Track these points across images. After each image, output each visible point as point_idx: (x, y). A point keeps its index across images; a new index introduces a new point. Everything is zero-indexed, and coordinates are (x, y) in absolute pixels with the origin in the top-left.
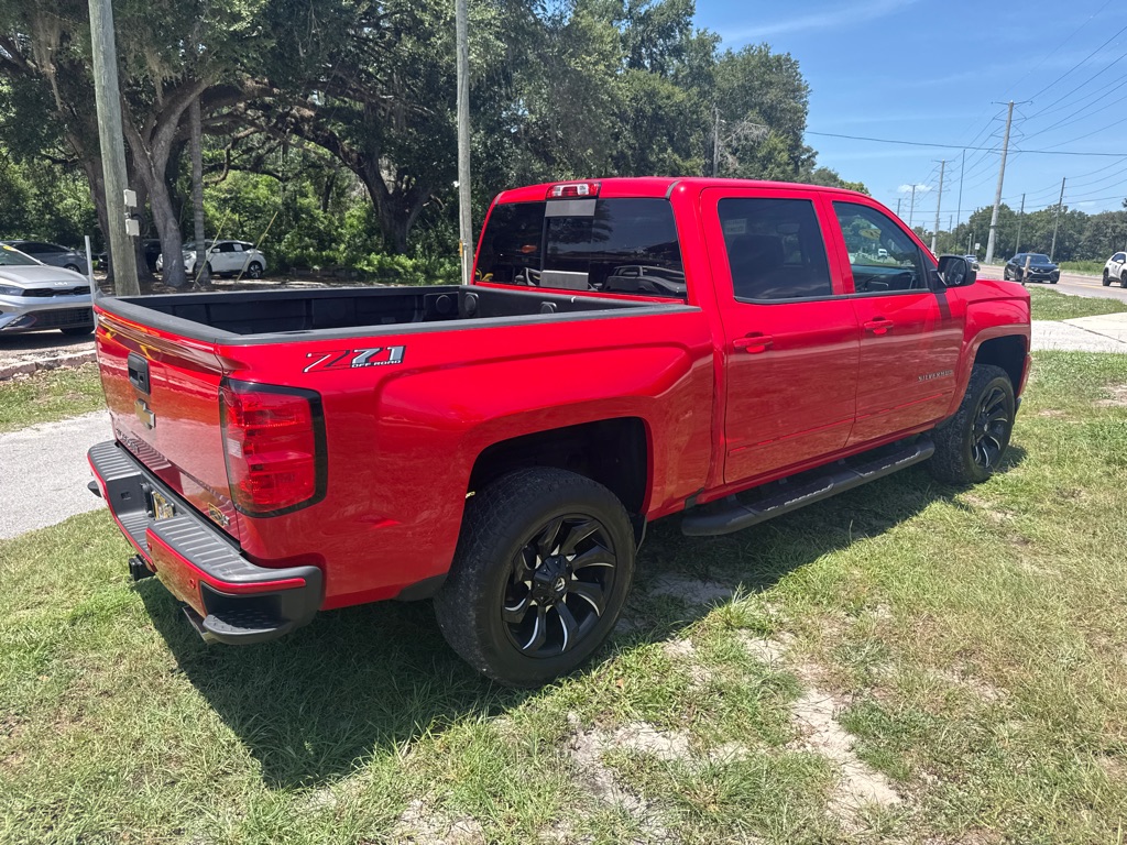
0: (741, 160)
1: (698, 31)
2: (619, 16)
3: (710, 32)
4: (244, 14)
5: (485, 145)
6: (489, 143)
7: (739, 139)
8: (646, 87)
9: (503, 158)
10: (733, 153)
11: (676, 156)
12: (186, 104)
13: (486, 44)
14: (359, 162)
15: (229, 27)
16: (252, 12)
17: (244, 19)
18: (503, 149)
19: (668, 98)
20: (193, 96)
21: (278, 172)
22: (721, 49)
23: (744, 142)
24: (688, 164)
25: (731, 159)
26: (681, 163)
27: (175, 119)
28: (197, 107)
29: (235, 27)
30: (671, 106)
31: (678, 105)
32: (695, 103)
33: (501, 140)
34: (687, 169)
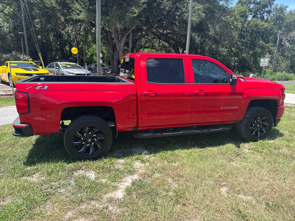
0: (291, 44)
1: (280, 5)
2: (250, 3)
3: (284, 5)
4: (136, 12)
5: (200, 41)
6: (201, 40)
7: (291, 37)
8: (255, 23)
9: (205, 44)
10: (289, 42)
11: (264, 43)
12: (128, 33)
13: (199, 15)
14: (174, 46)
15: (133, 15)
16: (138, 11)
17: (136, 13)
18: (206, 42)
19: (262, 26)
20: (130, 31)
21: (157, 49)
22: (288, 10)
23: (292, 38)
24: (267, 45)
25: (287, 43)
26: (266, 45)
27: (125, 37)
28: (131, 34)
29: (134, 15)
30: (263, 28)
31: (265, 28)
32: (272, 27)
33: (206, 40)
34: (267, 47)
